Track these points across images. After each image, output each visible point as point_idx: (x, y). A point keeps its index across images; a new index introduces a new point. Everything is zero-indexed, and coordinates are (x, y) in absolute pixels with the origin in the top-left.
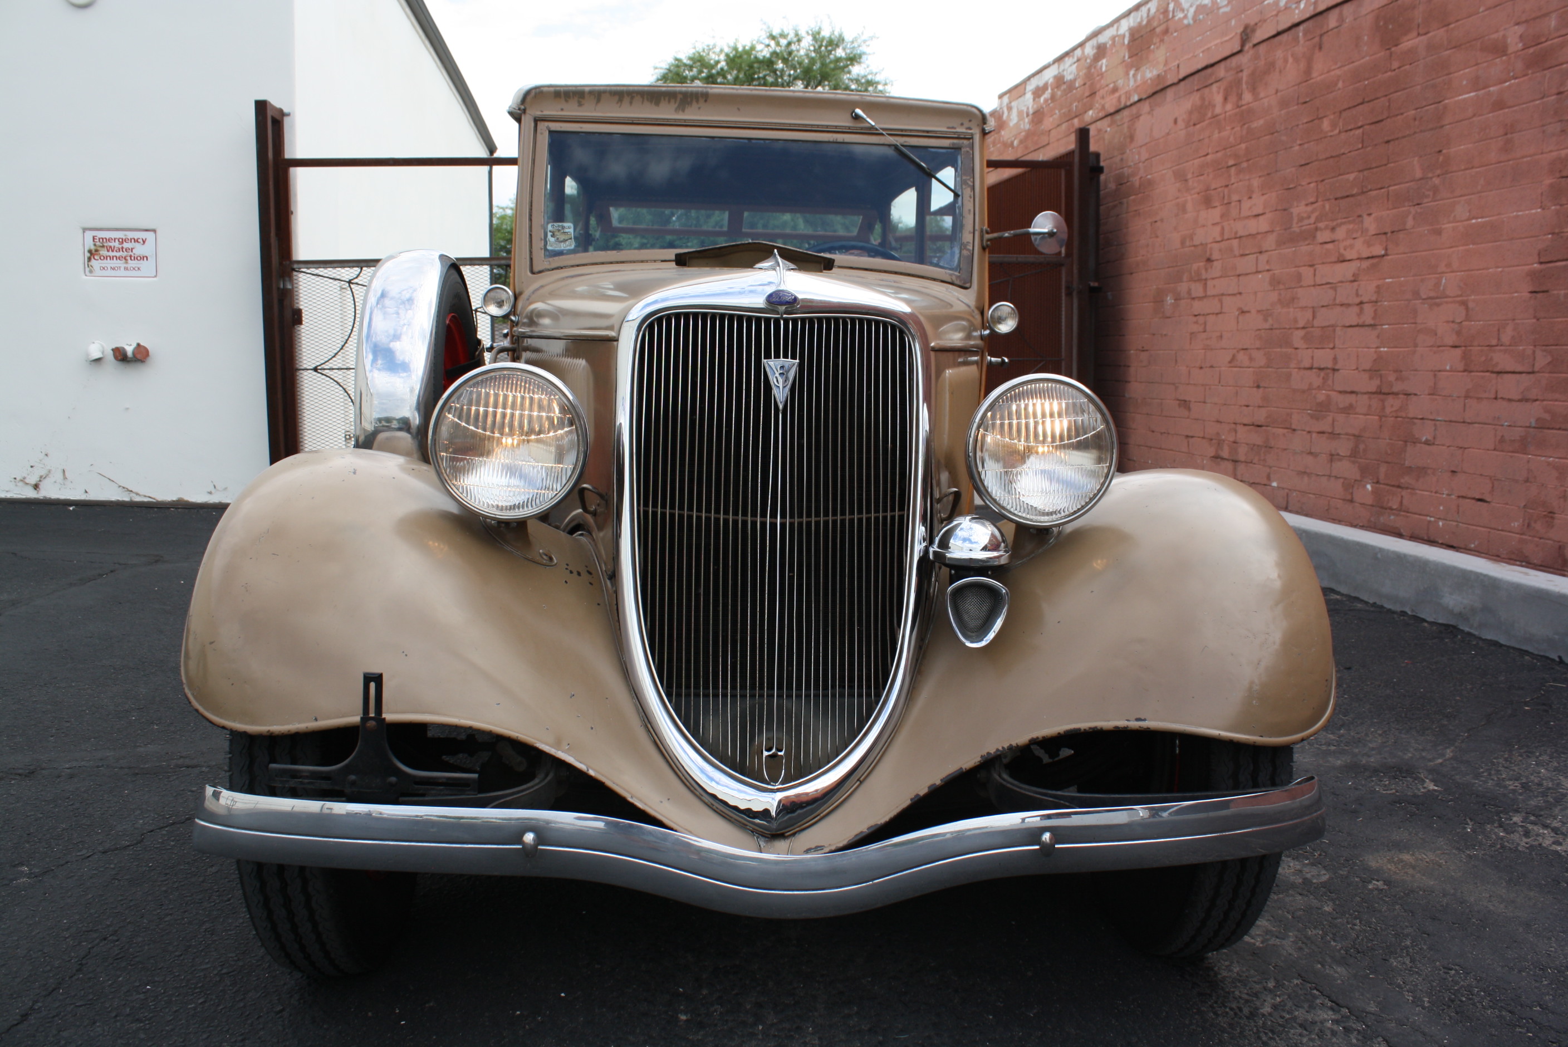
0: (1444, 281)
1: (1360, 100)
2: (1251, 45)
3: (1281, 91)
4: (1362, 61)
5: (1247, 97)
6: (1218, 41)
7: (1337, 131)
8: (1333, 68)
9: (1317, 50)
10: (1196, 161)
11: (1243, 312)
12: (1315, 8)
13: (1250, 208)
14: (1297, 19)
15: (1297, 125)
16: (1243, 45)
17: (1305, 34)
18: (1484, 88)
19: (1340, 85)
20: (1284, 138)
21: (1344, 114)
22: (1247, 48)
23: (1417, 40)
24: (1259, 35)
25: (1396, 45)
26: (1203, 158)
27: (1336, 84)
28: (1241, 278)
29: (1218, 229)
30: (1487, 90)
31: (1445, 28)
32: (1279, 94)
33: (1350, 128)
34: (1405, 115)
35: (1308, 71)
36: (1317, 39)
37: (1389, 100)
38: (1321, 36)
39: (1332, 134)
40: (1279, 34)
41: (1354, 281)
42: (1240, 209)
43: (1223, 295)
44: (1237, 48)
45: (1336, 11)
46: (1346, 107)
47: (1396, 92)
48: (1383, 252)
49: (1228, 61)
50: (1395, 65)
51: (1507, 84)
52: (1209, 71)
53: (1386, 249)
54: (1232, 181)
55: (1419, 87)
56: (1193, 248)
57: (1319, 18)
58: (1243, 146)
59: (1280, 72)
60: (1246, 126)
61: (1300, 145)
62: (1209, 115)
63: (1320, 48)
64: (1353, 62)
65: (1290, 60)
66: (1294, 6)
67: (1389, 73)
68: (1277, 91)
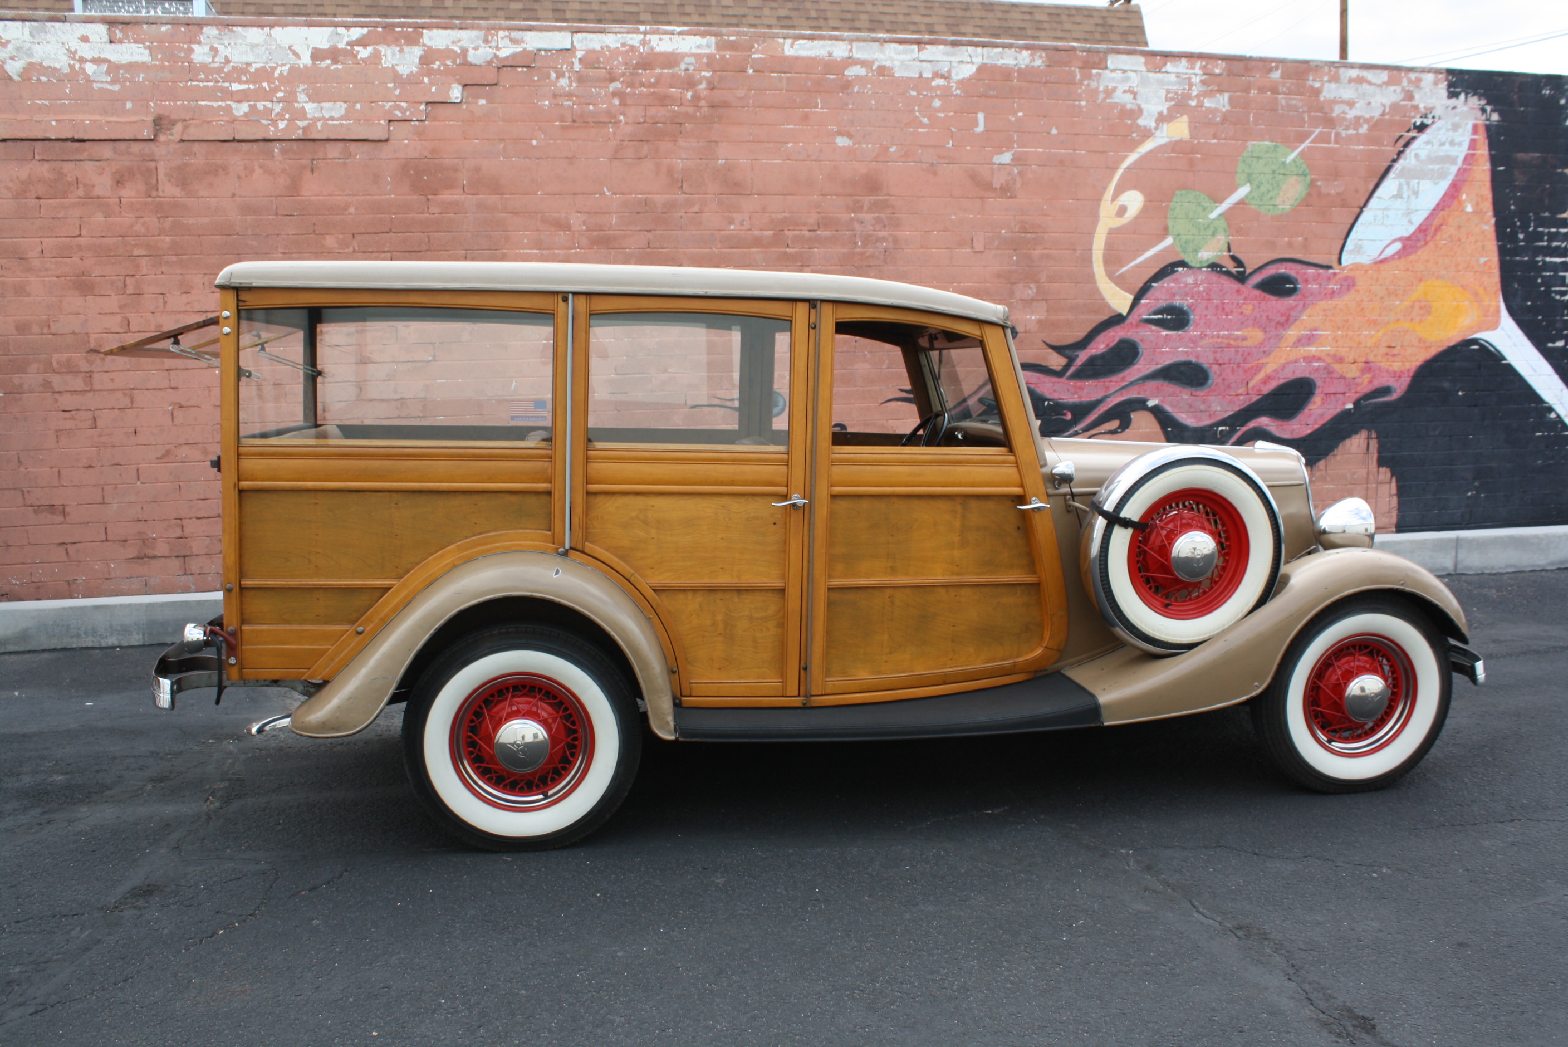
0: (514, 384)
1: (388, 230)
2: (177, 137)
3: (240, 196)
4: (383, 197)
5: (169, 190)
6: (98, 118)
7: (351, 249)
8: (337, 193)
9: (309, 172)
10: (45, 241)
11: (181, 407)
12: (303, 133)
13: (188, 303)
14: (271, 133)
15: (278, 235)
16: (155, 136)
17: (283, 152)
18: (547, 249)
19: (352, 210)
20: (255, 243)
21: (358, 238)
22: (162, 138)
23: (463, 197)
24: (194, 133)
25: (435, 195)
26: (68, 239)
27: (345, 208)
28: (172, 372)
29: (118, 319)
30: (551, 251)
31: (499, 196)
32: (237, 199)
33: (370, 250)
34: (451, 252)
35: (294, 187)
36: (306, 162)
37: (428, 237)
38: (313, 160)
39: (341, 251)
40: (234, 140)
41: (389, 380)
42: (165, 303)
43: (133, 389)
44: (146, 134)
45: (340, 144)
46: (363, 231)
47: (437, 232)
48: (430, 358)
49: (122, 146)
50: (437, 210)
51: (573, 251)
52: (77, 145)
53: (434, 356)
54: (144, 273)
55: (469, 234)
56: (51, 336)
57: (311, 143)
58: (168, 239)
59: (239, 177)
60: (170, 219)
61: (285, 253)
62: (81, 192)
63: (312, 171)
64: (370, 195)
65: (258, 171)
66: (265, 122)
67: (427, 215)
68: (234, 195)
